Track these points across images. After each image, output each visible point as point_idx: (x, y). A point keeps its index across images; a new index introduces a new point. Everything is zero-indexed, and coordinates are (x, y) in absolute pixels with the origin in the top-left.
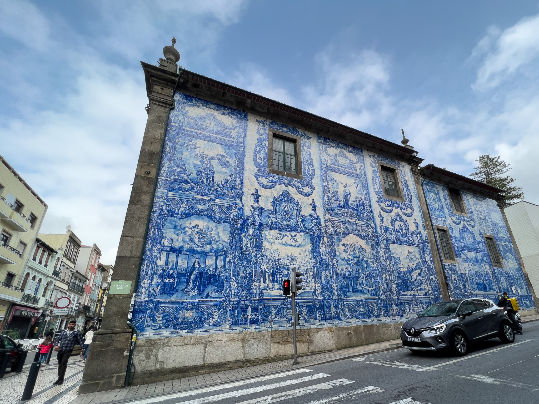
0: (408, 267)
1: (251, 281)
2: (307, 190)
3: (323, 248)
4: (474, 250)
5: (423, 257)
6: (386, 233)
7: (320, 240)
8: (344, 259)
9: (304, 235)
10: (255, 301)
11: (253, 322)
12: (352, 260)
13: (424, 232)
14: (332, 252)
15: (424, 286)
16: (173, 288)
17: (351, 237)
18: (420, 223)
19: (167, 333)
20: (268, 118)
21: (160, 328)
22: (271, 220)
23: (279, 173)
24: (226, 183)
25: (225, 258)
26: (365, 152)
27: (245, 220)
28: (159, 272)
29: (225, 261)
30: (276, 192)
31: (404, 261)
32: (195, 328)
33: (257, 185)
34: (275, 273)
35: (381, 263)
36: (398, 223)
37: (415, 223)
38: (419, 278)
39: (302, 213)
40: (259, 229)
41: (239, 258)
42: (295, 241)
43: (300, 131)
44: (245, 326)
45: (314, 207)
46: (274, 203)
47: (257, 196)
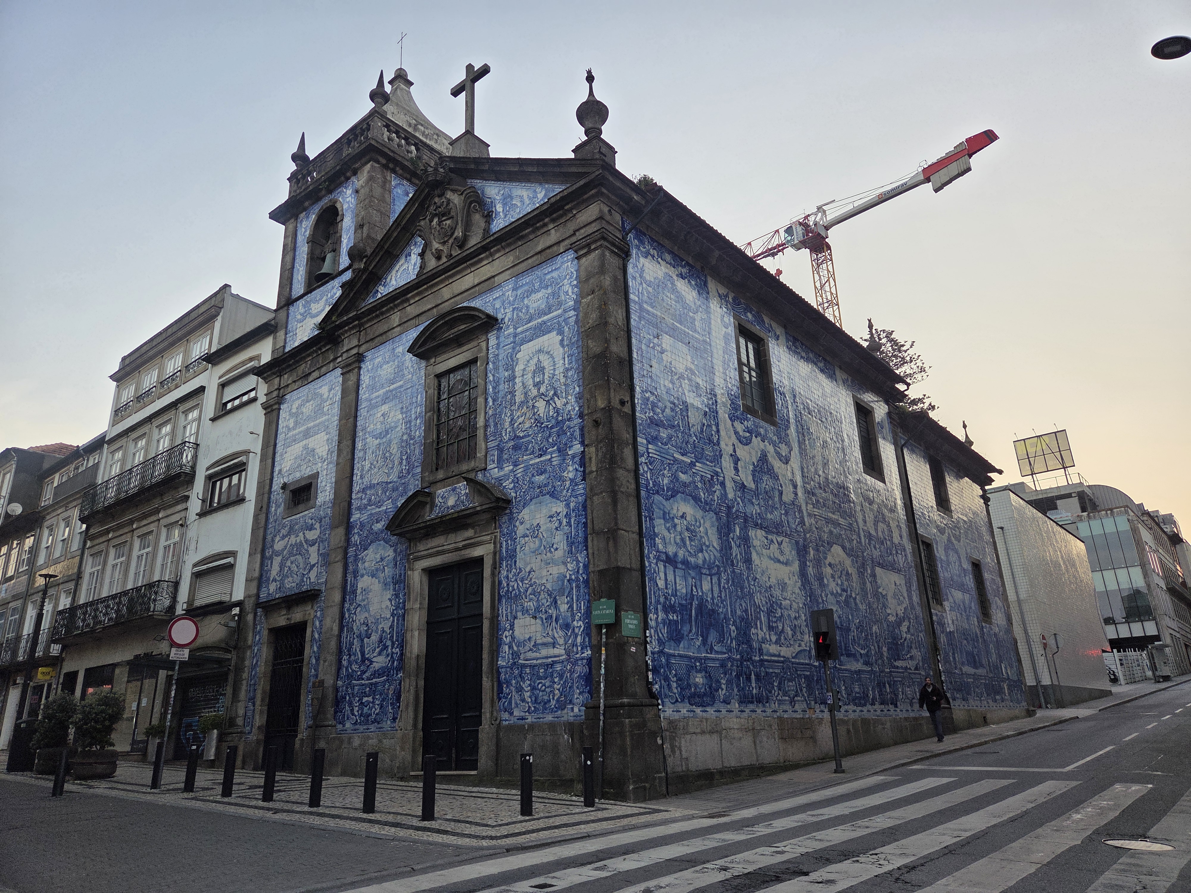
0: (897, 615)
1: (748, 626)
2: (784, 450)
3: (811, 570)
4: (961, 587)
5: (910, 597)
6: (870, 544)
7: (806, 553)
8: (832, 594)
9: (790, 542)
10: (756, 662)
11: (760, 700)
12: (841, 595)
13: (909, 547)
14: (820, 578)
15: (914, 652)
16: (679, 632)
17: (837, 549)
18: (903, 526)
19: (684, 711)
20: (729, 288)
21: (677, 701)
22: (754, 510)
23: (753, 413)
24: (702, 429)
25: (719, 580)
26: (838, 372)
27: (729, 508)
28: (662, 600)
29: (720, 586)
30: (754, 453)
31: (892, 602)
32: (708, 705)
33: (734, 437)
34: (770, 612)
35: (869, 603)
36: (881, 525)
37: (899, 527)
38: (909, 636)
39: (784, 498)
40: (744, 528)
41: (733, 582)
42: (782, 553)
43: (766, 320)
44: (752, 707)
45: (795, 487)
46: (754, 476)
47: (736, 460)
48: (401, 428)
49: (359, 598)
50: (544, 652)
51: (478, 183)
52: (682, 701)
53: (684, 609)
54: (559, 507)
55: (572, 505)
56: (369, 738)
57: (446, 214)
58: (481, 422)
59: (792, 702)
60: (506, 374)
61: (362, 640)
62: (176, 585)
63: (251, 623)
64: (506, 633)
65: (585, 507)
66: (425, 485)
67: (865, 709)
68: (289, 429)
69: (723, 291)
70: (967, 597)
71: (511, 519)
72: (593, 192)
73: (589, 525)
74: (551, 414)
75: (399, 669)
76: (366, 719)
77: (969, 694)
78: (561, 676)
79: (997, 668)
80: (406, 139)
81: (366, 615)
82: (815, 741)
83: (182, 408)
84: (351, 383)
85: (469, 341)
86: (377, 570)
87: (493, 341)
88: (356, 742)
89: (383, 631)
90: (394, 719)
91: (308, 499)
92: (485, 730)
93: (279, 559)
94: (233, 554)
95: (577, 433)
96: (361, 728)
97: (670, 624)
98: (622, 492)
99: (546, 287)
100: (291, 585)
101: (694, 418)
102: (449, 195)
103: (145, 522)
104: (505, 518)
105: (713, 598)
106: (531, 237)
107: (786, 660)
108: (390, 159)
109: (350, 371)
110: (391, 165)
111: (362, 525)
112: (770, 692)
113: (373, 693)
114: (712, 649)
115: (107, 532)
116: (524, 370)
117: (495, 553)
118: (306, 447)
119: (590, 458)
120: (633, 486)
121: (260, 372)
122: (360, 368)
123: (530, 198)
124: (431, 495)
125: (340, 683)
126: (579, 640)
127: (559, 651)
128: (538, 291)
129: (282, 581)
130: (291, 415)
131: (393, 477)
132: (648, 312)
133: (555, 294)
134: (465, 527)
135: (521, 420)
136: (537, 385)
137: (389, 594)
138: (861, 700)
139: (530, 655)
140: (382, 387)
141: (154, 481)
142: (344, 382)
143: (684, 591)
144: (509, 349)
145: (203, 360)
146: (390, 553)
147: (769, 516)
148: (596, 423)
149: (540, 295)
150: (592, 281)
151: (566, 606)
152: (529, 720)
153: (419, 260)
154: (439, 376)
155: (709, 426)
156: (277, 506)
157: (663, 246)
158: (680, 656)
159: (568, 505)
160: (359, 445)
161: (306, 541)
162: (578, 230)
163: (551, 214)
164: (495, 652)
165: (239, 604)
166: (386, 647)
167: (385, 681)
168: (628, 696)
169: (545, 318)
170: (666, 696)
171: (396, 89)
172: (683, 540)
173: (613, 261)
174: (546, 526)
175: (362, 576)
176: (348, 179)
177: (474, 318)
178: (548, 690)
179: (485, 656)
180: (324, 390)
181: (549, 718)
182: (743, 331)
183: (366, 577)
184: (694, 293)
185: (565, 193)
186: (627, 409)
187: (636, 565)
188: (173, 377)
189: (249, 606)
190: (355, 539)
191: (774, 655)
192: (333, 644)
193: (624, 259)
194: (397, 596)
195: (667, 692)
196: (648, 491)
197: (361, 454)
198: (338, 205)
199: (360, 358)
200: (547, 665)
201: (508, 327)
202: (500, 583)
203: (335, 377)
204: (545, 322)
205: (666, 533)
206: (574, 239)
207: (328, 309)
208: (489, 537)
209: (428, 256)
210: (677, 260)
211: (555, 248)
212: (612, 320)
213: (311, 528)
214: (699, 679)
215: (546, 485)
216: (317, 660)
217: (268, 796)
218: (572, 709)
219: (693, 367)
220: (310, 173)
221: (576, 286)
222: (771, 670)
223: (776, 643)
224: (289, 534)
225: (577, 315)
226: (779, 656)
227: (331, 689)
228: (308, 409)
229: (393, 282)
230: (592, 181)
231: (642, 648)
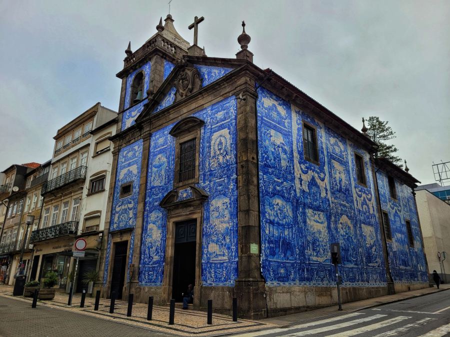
0: (370, 244)
1: (304, 249)
2: (322, 175)
3: (332, 226)
4: (401, 232)
5: (377, 236)
6: (359, 214)
7: (330, 219)
8: (341, 235)
9: (323, 214)
10: (307, 264)
11: (309, 280)
12: (345, 236)
13: (377, 215)
14: (336, 229)
15: (378, 260)
16: (274, 252)
17: (344, 217)
18: (375, 207)
19: (275, 284)
20: (300, 109)
21: (273, 279)
22: (308, 201)
23: (309, 160)
24: (287, 168)
25: (292, 230)
26: (347, 141)
27: (297, 200)
28: (267, 239)
29: (292, 233)
30: (309, 177)
31: (368, 239)
32: (286, 281)
33: (300, 170)
34: (314, 243)
35: (358, 239)
36: (365, 206)
37: (373, 207)
38: (375, 253)
39: (322, 196)
40: (304, 208)
41: (298, 231)
42: (320, 219)
43: (316, 121)
44: (305, 282)
45: (327, 190)
46: (309, 187)
47: (301, 180)
48: (166, 164)
49: (148, 232)
50: (220, 258)
51: (198, 66)
52: (275, 280)
53: (277, 242)
54: (227, 200)
55: (232, 199)
56: (151, 288)
57: (185, 79)
58: (197, 164)
59: (322, 280)
60: (208, 144)
61: (149, 249)
62: (78, 223)
63: (107, 240)
64: (205, 250)
65: (237, 201)
66: (175, 188)
67: (354, 284)
68: (122, 163)
69: (297, 110)
70: (403, 236)
71: (208, 204)
72: (243, 72)
73: (238, 208)
74: (225, 161)
75: (164, 261)
76: (150, 281)
77: (402, 277)
78: (226, 268)
79: (416, 267)
80: (171, 45)
81: (151, 239)
82: (331, 297)
83: (81, 152)
84: (147, 145)
85: (193, 130)
86: (155, 221)
87: (202, 131)
88: (147, 290)
89: (157, 246)
90: (161, 281)
91: (129, 191)
92: (197, 287)
93: (118, 214)
94: (100, 212)
95: (235, 170)
96: (149, 284)
97: (270, 248)
98: (252, 195)
99: (224, 110)
100: (122, 225)
101: (284, 163)
102: (186, 71)
103: (67, 197)
104: (206, 203)
105: (289, 238)
106: (219, 89)
107: (320, 263)
108: (164, 54)
109: (146, 140)
110: (164, 56)
111: (150, 203)
112: (313, 276)
113: (153, 270)
114: (288, 258)
115: (52, 200)
116: (214, 143)
117: (201, 217)
118: (129, 170)
119: (240, 181)
120: (257, 192)
121: (111, 139)
122: (150, 139)
123: (218, 73)
124: (176, 192)
125: (140, 266)
126: (234, 254)
127: (226, 258)
128: (221, 111)
129: (119, 225)
130: (123, 157)
131: (163, 184)
132: (265, 120)
133: (227, 113)
134: (190, 206)
135: (213, 163)
136: (220, 149)
137: (160, 231)
138: (353, 280)
139: (215, 259)
140: (159, 147)
141: (70, 181)
142: (144, 145)
143: (277, 235)
144: (208, 134)
145: (90, 133)
146: (161, 215)
147: (315, 203)
148: (242, 167)
149: (221, 113)
150: (242, 108)
151: (229, 240)
152: (213, 285)
153: (174, 97)
154: (181, 144)
155: (290, 166)
156: (118, 193)
157: (272, 93)
158: (274, 261)
159: (230, 199)
160: (150, 170)
161: (128, 208)
162: (237, 87)
163: (227, 80)
164: (201, 257)
165: (102, 232)
166: (158, 252)
167: (157, 266)
168: (253, 278)
169: (223, 122)
170: (268, 278)
171: (167, 23)
172: (277, 214)
173: (250, 100)
174: (221, 207)
175: (150, 223)
176: (147, 62)
177: (195, 121)
178: (221, 273)
179: (197, 258)
180: (136, 148)
181: (221, 284)
182: (306, 126)
183: (151, 224)
184: (285, 112)
185: (232, 72)
186: (255, 161)
187: (257, 224)
188: (77, 139)
189: (106, 232)
190: (147, 208)
191: (315, 261)
192: (138, 251)
193: (255, 99)
194: (163, 232)
195: (269, 276)
196: (263, 194)
197: (150, 174)
198: (143, 72)
199: (150, 135)
200: (221, 263)
201: (208, 125)
202: (203, 229)
203: (141, 142)
204: (223, 124)
205: (270, 211)
206: (235, 91)
207: (138, 114)
208: (199, 211)
209: (178, 94)
210: (278, 98)
211: (228, 94)
212: (250, 125)
213: (130, 203)
214: (282, 271)
215: (222, 191)
216: (132, 256)
217: (112, 311)
218: (230, 282)
219: (284, 142)
220: (132, 58)
221: (236, 110)
222: (313, 267)
223: (316, 256)
224: (121, 205)
225: (236, 122)
226: (317, 261)
227: (137, 268)
228: (130, 154)
229: (164, 105)
230: (243, 68)
231: (258, 258)
